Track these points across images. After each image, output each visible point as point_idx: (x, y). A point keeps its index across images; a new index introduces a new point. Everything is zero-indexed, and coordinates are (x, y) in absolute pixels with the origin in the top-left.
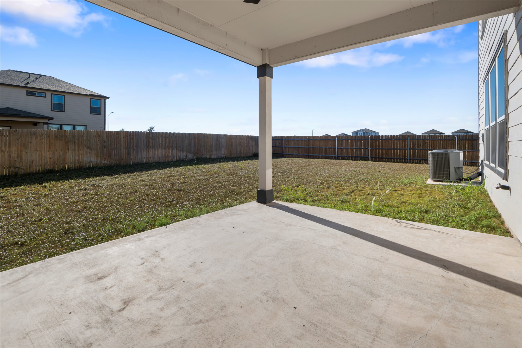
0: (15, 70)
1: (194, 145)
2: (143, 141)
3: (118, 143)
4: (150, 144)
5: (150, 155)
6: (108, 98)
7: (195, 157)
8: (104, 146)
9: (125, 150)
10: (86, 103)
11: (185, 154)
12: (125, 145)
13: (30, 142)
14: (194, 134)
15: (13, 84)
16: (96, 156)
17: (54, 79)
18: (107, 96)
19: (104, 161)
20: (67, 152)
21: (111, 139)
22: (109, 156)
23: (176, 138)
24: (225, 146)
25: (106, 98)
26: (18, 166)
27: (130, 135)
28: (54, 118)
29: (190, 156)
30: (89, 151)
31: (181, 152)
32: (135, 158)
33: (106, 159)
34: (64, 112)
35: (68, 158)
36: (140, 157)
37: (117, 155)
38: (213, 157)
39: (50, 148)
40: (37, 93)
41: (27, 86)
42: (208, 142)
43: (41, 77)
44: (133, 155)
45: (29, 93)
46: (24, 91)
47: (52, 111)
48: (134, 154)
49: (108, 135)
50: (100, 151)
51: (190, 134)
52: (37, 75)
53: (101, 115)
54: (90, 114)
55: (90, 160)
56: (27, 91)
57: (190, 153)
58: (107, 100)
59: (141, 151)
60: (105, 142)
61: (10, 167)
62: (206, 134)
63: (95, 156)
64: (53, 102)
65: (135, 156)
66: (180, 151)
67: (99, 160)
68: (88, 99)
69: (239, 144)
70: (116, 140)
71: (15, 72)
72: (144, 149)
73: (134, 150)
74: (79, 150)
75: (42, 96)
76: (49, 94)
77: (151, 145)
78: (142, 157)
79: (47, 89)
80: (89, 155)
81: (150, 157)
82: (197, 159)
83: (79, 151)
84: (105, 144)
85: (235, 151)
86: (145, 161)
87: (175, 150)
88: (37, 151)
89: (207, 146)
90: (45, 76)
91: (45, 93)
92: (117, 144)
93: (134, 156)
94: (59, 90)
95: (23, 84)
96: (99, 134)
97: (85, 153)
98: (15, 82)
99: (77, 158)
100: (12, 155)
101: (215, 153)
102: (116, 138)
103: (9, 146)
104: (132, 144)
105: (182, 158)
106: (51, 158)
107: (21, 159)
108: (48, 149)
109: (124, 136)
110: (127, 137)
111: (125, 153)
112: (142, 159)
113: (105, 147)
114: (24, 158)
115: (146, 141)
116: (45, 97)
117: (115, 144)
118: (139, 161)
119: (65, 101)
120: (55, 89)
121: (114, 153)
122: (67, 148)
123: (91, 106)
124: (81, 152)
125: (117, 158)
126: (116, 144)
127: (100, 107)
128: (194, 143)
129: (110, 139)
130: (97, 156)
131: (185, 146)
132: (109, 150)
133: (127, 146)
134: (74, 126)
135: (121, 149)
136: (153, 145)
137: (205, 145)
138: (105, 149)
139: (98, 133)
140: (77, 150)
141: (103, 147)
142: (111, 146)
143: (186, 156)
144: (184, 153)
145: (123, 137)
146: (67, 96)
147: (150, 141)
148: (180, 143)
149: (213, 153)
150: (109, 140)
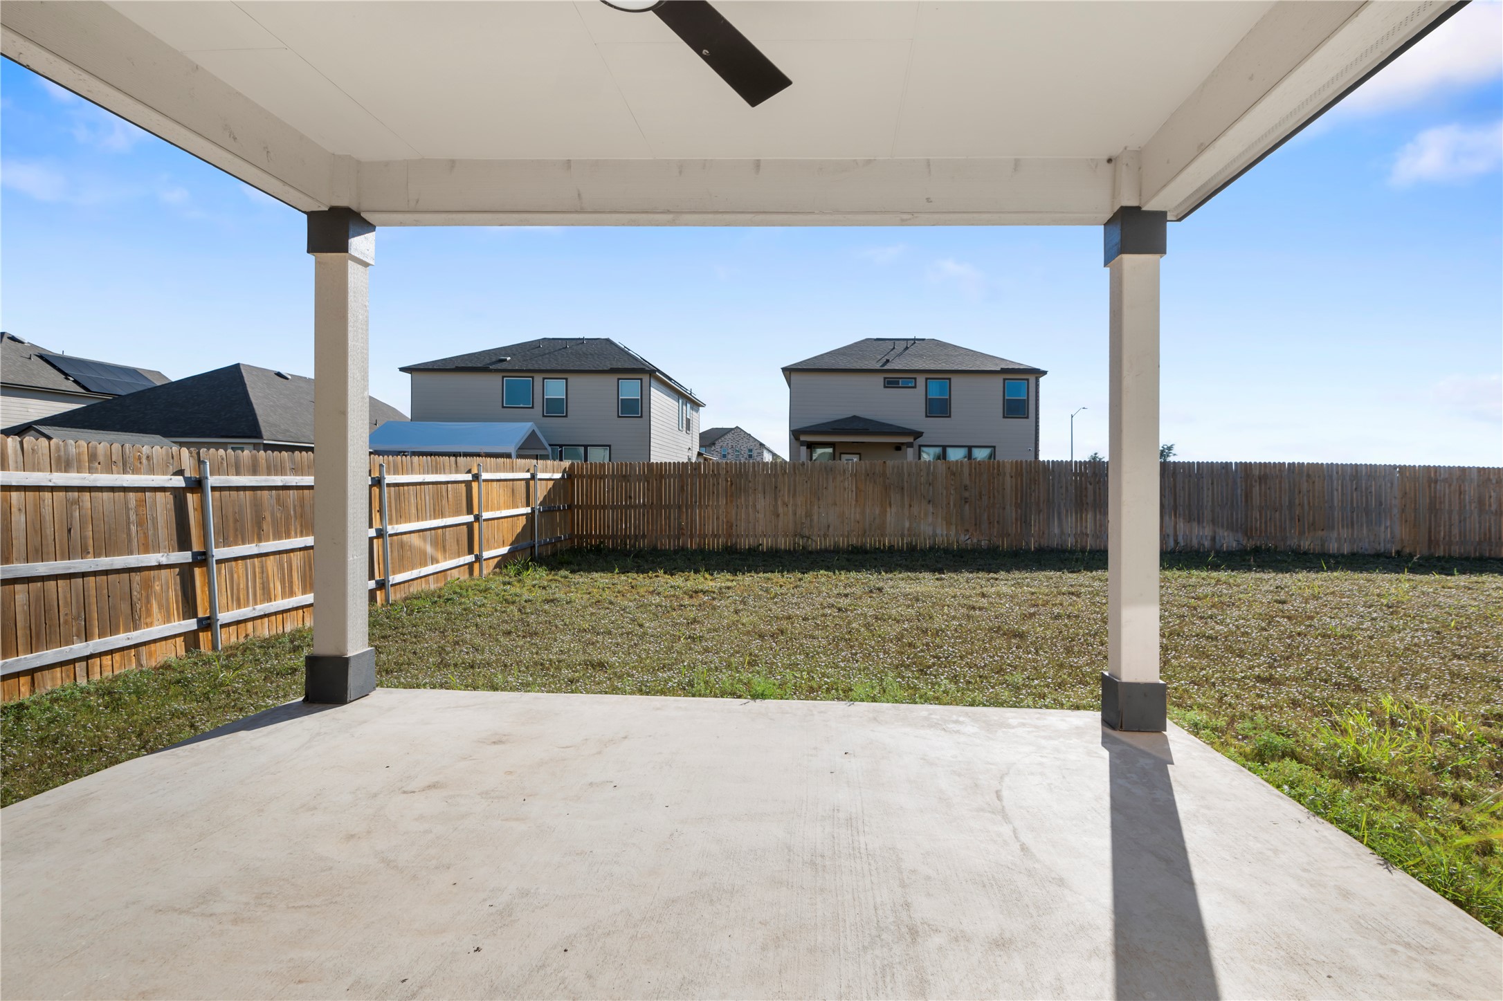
0: (875, 338)
1: (1246, 501)
2: (1067, 488)
3: (998, 492)
4: (1086, 496)
5: (1086, 528)
6: (1045, 373)
7: (1250, 544)
8: (966, 498)
9: (1016, 511)
10: (994, 389)
11: (1207, 531)
12: (1016, 499)
13: (824, 486)
14: (1246, 468)
15: (864, 368)
16: (947, 523)
17: (938, 344)
18: (1043, 368)
19: (965, 535)
20: (888, 510)
21: (980, 481)
22: (976, 525)
23: (1174, 480)
24: (1395, 511)
25: (1040, 373)
26: (807, 534)
27: (1029, 470)
28: (923, 433)
29: (1229, 540)
30: (931, 510)
31: (1195, 525)
32: (1043, 533)
33: (967, 531)
34: (950, 416)
35: (890, 524)
36: (1056, 531)
37: (996, 523)
38: (1333, 547)
39: (857, 501)
40: (900, 380)
41: (885, 368)
42: (1308, 491)
43: (915, 343)
44: (1037, 524)
45: (889, 383)
46: (879, 380)
47: (927, 416)
48: (1039, 523)
49: (973, 470)
50: (955, 511)
51: (1226, 466)
52: (907, 340)
53: (1027, 417)
54: (1004, 417)
55: (934, 531)
56: (885, 378)
57: (1231, 527)
58: (1041, 380)
59: (1059, 514)
60: (966, 488)
61: (796, 535)
62: (1301, 465)
63: (944, 523)
64: (928, 397)
65: (1042, 528)
66: (1190, 519)
67: (953, 533)
68: (998, 381)
69: (1481, 502)
70: (993, 483)
71: (874, 342)
72: (1067, 511)
73: (1039, 512)
74: (910, 506)
75: (910, 385)
76: (921, 380)
77: (1090, 499)
78: (1062, 533)
79: (917, 368)
80: (930, 520)
81: (1087, 535)
82: (1257, 551)
83: (912, 508)
84: (967, 494)
85: (1455, 531)
86: (1070, 542)
87: (1170, 518)
88: (836, 505)
89: (1306, 507)
90: (923, 340)
91: (915, 379)
92: (996, 494)
93: (1039, 528)
94: (939, 369)
95: (878, 366)
96: (954, 470)
97: (922, 514)
98: (867, 363)
99: (907, 525)
100: (799, 512)
101: (1345, 533)
102: (994, 478)
103: (794, 495)
104: (1033, 494)
105: (1199, 543)
106: (858, 522)
107: (811, 520)
108: (854, 503)
109: (1013, 474)
110: (1022, 475)
111: (1016, 520)
112: (1063, 537)
113: (966, 502)
114: (815, 517)
115: (1076, 489)
116: (915, 387)
117: (992, 494)
118: (1055, 543)
119: (952, 393)
120: (933, 367)
121: (989, 517)
122: (888, 502)
123: (1006, 398)
124: (915, 510)
125: (995, 530)
126: (994, 494)
127: (1026, 398)
128: (1246, 497)
129: (977, 481)
130: (949, 524)
131: (1210, 503)
132: (975, 509)
133: (1021, 501)
134: (970, 448)
135: (1004, 508)
136: (1095, 500)
137: (1297, 502)
138: (967, 506)
139: (951, 468)
140: (907, 506)
141: (963, 502)
142: (981, 498)
143: (1213, 539)
144: (1204, 527)
145: (1012, 477)
146: (956, 380)
147: (1086, 488)
148: (1189, 495)
149: (1335, 535)
150: (975, 482)
